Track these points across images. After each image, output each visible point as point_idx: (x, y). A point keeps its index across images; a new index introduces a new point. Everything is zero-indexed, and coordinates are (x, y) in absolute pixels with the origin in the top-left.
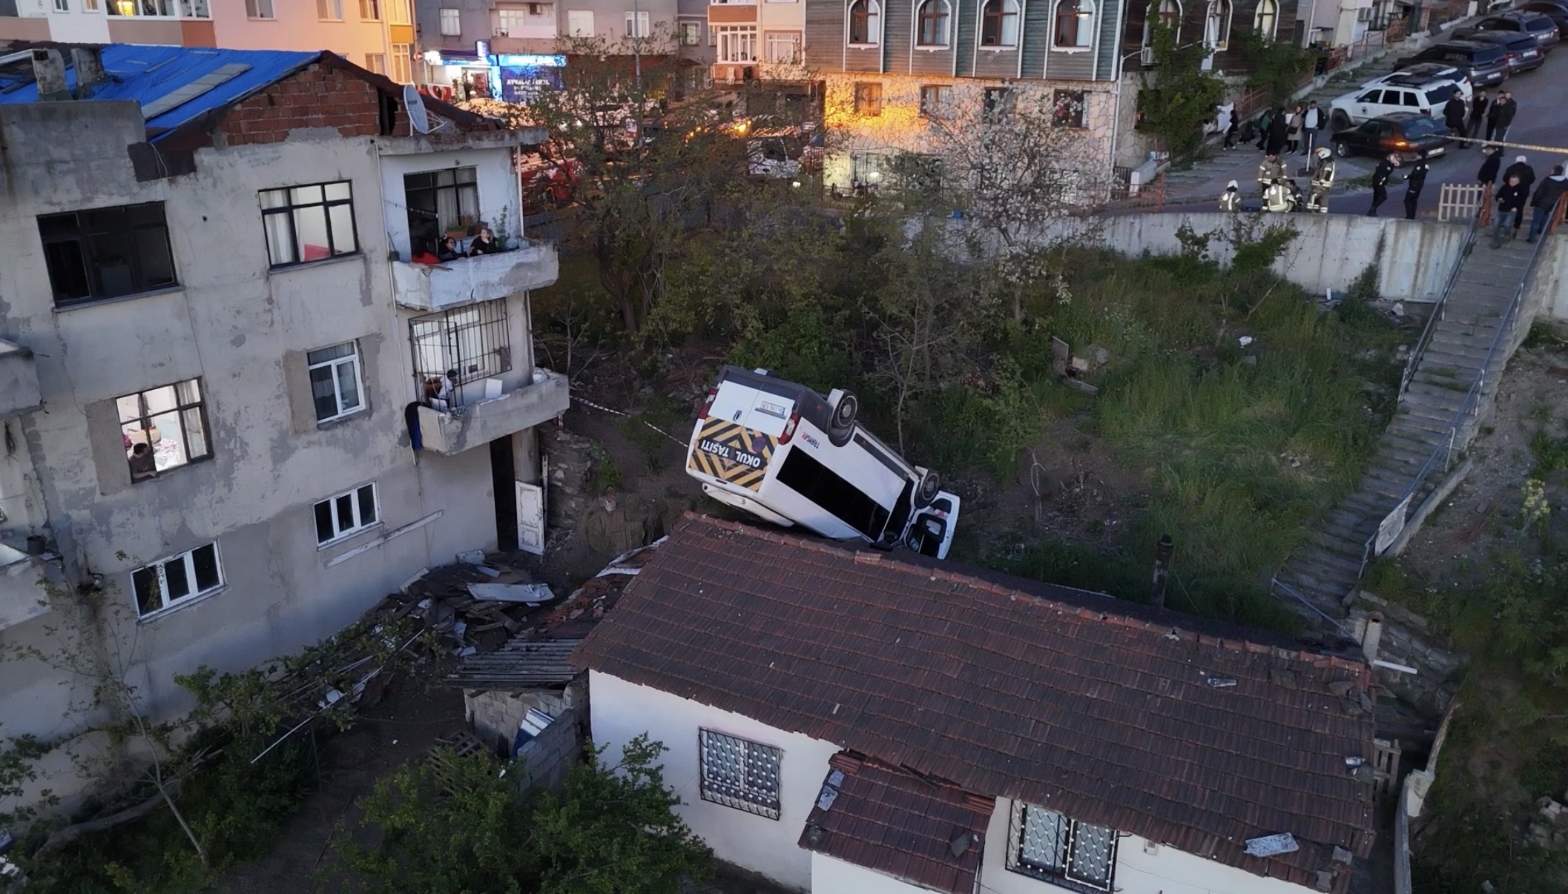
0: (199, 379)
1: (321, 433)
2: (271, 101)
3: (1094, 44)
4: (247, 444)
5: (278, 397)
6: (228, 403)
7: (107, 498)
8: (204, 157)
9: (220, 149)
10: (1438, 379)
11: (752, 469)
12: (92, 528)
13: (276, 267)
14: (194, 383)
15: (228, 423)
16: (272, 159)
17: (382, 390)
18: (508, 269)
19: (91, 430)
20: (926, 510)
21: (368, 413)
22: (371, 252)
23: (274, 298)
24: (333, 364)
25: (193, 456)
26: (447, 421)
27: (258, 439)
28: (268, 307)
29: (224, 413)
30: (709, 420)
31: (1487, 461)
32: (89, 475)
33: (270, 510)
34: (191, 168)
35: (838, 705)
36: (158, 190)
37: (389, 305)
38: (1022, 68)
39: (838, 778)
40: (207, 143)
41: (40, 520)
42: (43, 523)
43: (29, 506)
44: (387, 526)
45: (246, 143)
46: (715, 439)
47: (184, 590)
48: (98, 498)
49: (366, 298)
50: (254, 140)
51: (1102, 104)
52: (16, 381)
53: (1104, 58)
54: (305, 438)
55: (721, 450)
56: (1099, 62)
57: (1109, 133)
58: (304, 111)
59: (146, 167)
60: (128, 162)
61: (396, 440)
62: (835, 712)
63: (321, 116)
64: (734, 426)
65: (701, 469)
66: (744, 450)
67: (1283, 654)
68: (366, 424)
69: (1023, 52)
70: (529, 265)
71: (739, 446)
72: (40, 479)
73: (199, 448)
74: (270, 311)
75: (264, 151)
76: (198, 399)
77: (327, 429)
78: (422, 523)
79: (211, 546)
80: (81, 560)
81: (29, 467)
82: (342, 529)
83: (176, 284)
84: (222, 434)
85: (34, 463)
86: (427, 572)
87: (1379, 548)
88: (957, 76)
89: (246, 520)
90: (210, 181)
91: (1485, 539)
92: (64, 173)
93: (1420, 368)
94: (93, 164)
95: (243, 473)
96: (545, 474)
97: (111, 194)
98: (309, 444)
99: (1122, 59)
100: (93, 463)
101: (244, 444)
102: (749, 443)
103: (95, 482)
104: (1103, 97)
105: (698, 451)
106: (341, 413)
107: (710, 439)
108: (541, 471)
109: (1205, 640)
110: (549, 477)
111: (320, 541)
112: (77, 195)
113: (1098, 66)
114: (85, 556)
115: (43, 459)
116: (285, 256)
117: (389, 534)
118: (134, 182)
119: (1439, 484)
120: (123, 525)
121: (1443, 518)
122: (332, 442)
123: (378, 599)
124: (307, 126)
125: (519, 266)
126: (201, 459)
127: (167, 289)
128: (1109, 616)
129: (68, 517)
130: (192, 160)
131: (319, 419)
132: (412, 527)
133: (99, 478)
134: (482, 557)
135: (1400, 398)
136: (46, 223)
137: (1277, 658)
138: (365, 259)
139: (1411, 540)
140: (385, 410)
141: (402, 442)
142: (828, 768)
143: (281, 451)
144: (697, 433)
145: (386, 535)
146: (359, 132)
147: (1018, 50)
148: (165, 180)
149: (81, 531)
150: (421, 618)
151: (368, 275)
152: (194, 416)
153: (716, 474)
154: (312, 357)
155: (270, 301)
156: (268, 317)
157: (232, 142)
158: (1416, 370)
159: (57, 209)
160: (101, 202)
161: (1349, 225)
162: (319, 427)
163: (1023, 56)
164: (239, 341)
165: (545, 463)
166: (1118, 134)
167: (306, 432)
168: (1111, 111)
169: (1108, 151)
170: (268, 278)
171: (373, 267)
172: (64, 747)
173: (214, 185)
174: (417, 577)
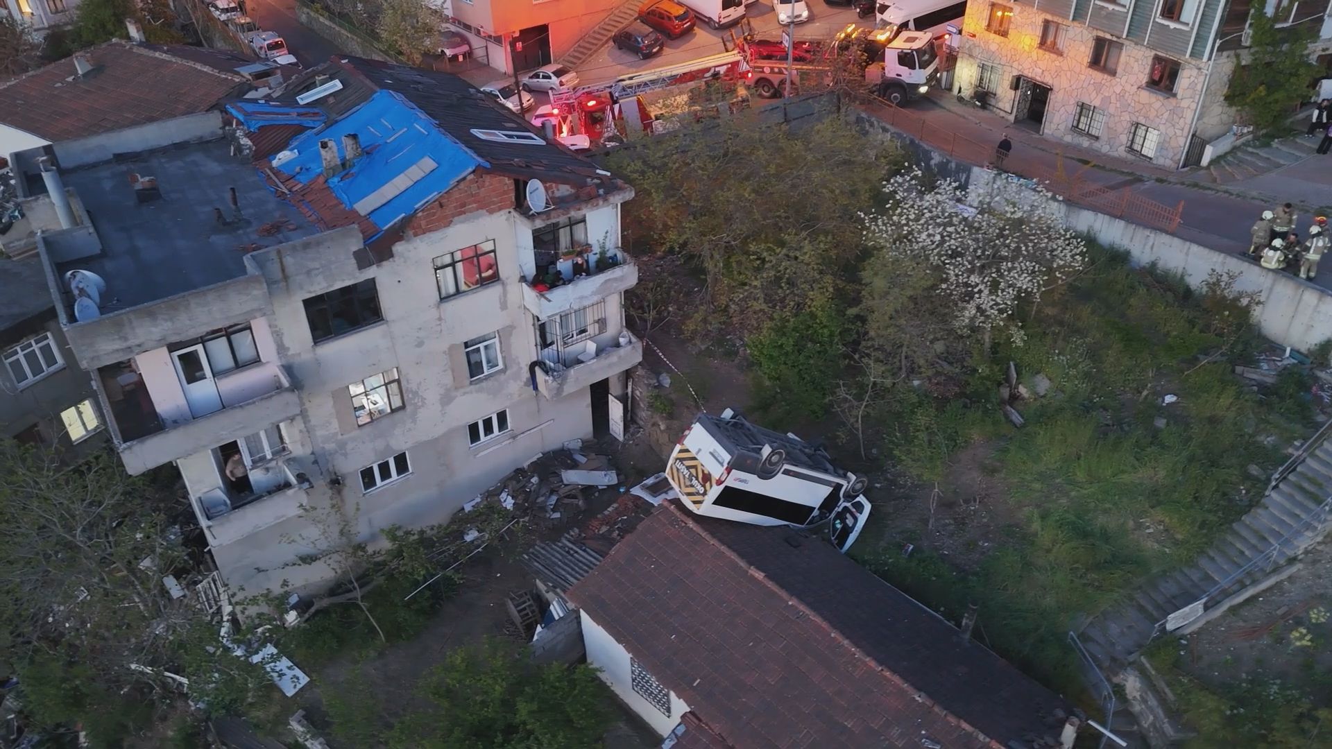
0: (397, 368)
1: (472, 387)
2: (441, 206)
3: (1193, 25)
4: (425, 399)
5: (445, 371)
6: (413, 378)
7: (345, 436)
8: (398, 248)
9: (408, 241)
10: (1306, 485)
11: (698, 493)
12: (336, 452)
13: (443, 299)
14: (395, 370)
15: (414, 390)
16: (442, 239)
17: (514, 357)
18: (598, 285)
19: (335, 402)
20: (848, 505)
21: (503, 371)
22: (507, 279)
23: (442, 317)
24: (481, 346)
25: (393, 407)
26: (550, 382)
27: (432, 395)
28: (438, 323)
29: (410, 385)
30: (684, 448)
31: (1318, 565)
32: (335, 426)
33: (440, 430)
34: (391, 255)
35: (698, 681)
36: (370, 273)
37: (519, 307)
38: (1129, 29)
39: (682, 729)
40: (400, 239)
41: (309, 451)
42: (310, 452)
43: (303, 445)
44: (515, 432)
45: (425, 233)
46: (684, 462)
47: (389, 476)
48: (340, 437)
49: (504, 306)
50: (430, 230)
51: (1192, 79)
52: (288, 403)
53: (1200, 39)
54: (462, 390)
55: (686, 471)
56: (1195, 41)
57: (1194, 106)
58: (463, 205)
59: (363, 260)
60: (353, 261)
61: (523, 384)
62: (695, 684)
63: (474, 205)
64: (694, 459)
65: (673, 479)
66: (697, 479)
67: (981, 737)
68: (502, 377)
69: (1133, 14)
70: (616, 279)
71: (695, 474)
72: (308, 432)
73: (397, 402)
74: (440, 325)
75: (435, 236)
76: (397, 378)
77: (476, 384)
78: (539, 427)
79: (404, 453)
80: (331, 469)
81: (302, 426)
82: (486, 435)
83: (383, 319)
84: (410, 396)
85: (305, 423)
86: (541, 455)
87: (1170, 626)
88: (1073, 20)
89: (424, 438)
90: (402, 260)
91: (1266, 640)
92: (317, 275)
93: (1299, 469)
94: (333, 267)
95: (422, 414)
96: (630, 390)
97: (343, 280)
98: (465, 393)
99: (1218, 42)
100: (336, 420)
101: (423, 399)
102: (700, 476)
103: (338, 429)
104: (1195, 72)
105: (674, 466)
106: (486, 373)
107: (681, 460)
108: (627, 388)
109: (936, 709)
110: (632, 392)
111: (472, 443)
112: (325, 285)
113: (1194, 45)
114: (333, 466)
115: (310, 421)
116: (452, 290)
117: (517, 436)
118: (357, 271)
119: (1255, 582)
120: (353, 449)
121: (1244, 612)
122: (478, 391)
123: (508, 471)
124: (465, 213)
125: (606, 281)
126: (399, 409)
127: (379, 323)
128: (885, 670)
129: (324, 448)
130: (391, 251)
131: (472, 377)
132: (532, 431)
133: (340, 427)
134: (580, 444)
135: (1267, 493)
136: (308, 303)
137: (977, 738)
138: (503, 284)
139: (1208, 622)
140: (515, 368)
141: (526, 384)
142: (679, 720)
143: (447, 399)
144: (675, 454)
145: (514, 437)
146: (500, 209)
147: (1128, 13)
148: (375, 266)
149: (330, 454)
150: (530, 491)
151: (505, 293)
152: (394, 386)
153: (680, 487)
154: (466, 345)
155: (440, 319)
156: (439, 328)
157: (416, 235)
158: (1294, 470)
159: (313, 295)
160: (339, 285)
161: (1320, 300)
162: (471, 383)
163: (1132, 18)
164: (420, 344)
165: (630, 384)
166: (1203, 107)
167: (462, 387)
168: (1199, 87)
169: (1189, 121)
170: (438, 307)
171: (509, 288)
172: (323, 559)
173: (405, 262)
174: (534, 459)
